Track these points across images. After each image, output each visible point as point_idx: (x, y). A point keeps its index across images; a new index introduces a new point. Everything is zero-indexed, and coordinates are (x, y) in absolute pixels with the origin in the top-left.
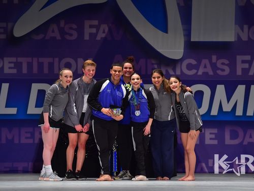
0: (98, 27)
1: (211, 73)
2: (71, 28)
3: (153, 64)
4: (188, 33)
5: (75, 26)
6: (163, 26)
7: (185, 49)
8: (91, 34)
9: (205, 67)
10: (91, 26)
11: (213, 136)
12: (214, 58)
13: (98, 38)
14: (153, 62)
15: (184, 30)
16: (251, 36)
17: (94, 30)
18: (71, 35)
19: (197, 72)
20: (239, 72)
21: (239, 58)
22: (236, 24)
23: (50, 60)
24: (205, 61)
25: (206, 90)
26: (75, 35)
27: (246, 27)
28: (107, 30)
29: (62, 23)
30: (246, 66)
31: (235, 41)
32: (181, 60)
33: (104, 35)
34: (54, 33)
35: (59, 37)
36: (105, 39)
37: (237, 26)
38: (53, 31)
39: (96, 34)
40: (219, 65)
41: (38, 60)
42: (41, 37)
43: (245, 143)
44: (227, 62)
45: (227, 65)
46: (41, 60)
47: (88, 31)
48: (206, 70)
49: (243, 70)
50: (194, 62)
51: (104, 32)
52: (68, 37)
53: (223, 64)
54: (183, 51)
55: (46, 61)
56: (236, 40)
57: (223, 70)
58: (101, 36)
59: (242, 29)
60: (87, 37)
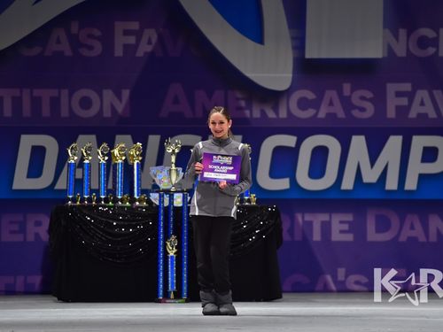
0: (138, 35)
1: (341, 114)
2: (91, 36)
3: (238, 99)
4: (299, 44)
5: (97, 33)
6: (255, 31)
7: (294, 73)
8: (126, 46)
9: (331, 104)
10: (127, 33)
11: (346, 227)
12: (347, 88)
13: (140, 53)
14: (239, 95)
15: (293, 38)
16: (411, 49)
17: (132, 40)
18: (91, 48)
19: (317, 114)
20: (391, 113)
21: (392, 88)
22: (384, 27)
23: (54, 93)
24: (331, 94)
25: (333, 144)
26: (98, 48)
27: (402, 33)
28: (154, 39)
29: (75, 28)
30: (404, 101)
31: (383, 58)
32: (288, 93)
33: (149, 49)
34: (60, 44)
35: (68, 53)
36: (151, 55)
37: (387, 31)
38: (58, 42)
39: (136, 46)
40: (356, 100)
41: (32, 93)
42: (36, 51)
43: (403, 238)
44: (369, 95)
45: (370, 100)
46: (36, 92)
47: (121, 41)
48: (332, 110)
49: (399, 109)
50: (310, 95)
51: (149, 42)
52: (85, 52)
53: (363, 98)
54: (291, 75)
55: (46, 94)
56: (386, 55)
57: (363, 110)
58: (144, 49)
59: (396, 36)
60: (119, 52)
